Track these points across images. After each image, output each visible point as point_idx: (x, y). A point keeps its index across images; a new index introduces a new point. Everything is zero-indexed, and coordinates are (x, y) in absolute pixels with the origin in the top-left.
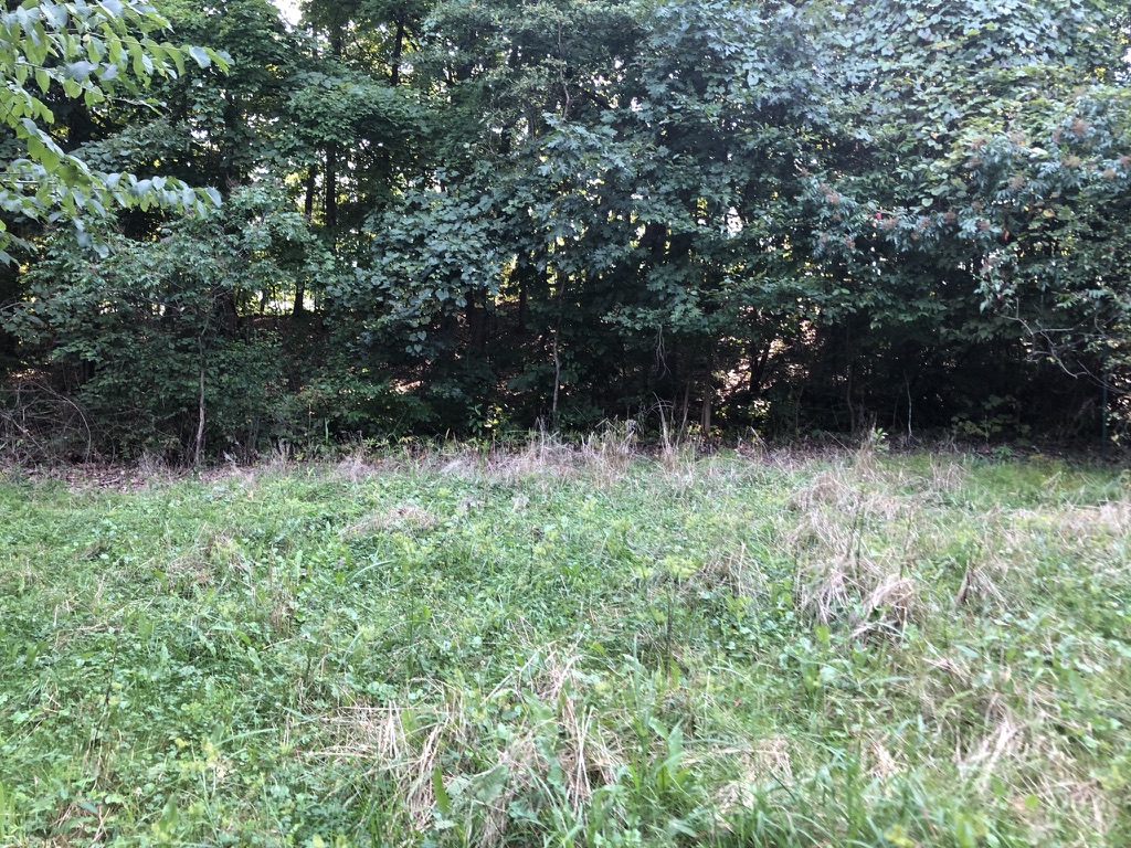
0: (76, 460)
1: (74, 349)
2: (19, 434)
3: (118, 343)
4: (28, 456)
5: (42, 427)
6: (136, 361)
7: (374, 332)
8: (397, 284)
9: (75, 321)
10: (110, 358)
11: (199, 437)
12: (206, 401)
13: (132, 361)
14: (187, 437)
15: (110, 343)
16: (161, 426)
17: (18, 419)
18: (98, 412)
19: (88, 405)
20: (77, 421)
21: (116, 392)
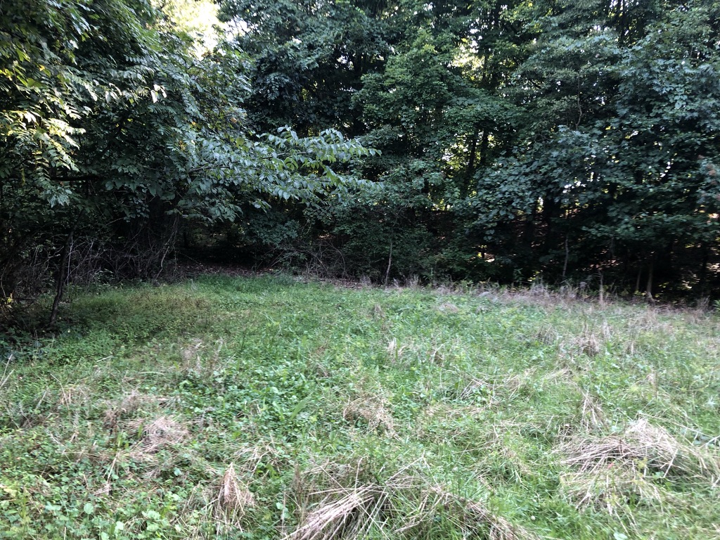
0: (339, 277)
1: (343, 229)
2: (319, 263)
3: (360, 227)
4: (322, 272)
5: (328, 261)
6: (367, 235)
7: (470, 229)
8: (484, 206)
9: (344, 216)
10: (357, 233)
11: (388, 272)
12: (392, 255)
13: (365, 235)
14: (383, 271)
15: (357, 227)
16: (373, 265)
17: (319, 257)
18: (350, 257)
19: (346, 253)
20: (341, 260)
21: (357, 248)
